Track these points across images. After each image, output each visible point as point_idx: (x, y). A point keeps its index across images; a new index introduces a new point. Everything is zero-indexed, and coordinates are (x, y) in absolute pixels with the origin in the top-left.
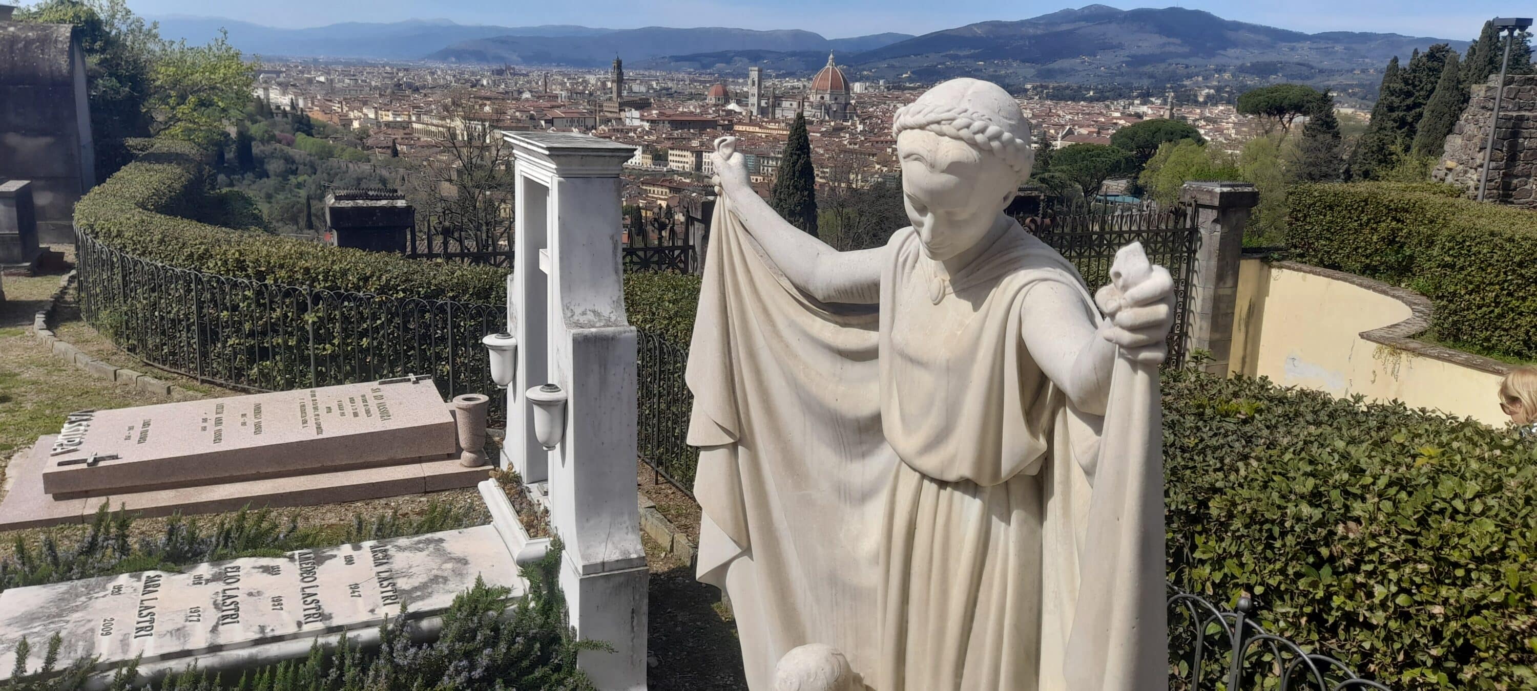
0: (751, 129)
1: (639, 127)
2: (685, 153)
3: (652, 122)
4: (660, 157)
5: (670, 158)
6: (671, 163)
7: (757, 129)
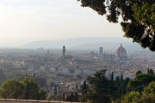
0: (98, 63)
1: (69, 63)
2: (79, 70)
3: (72, 61)
4: (72, 71)
5: (75, 71)
7: (100, 63)
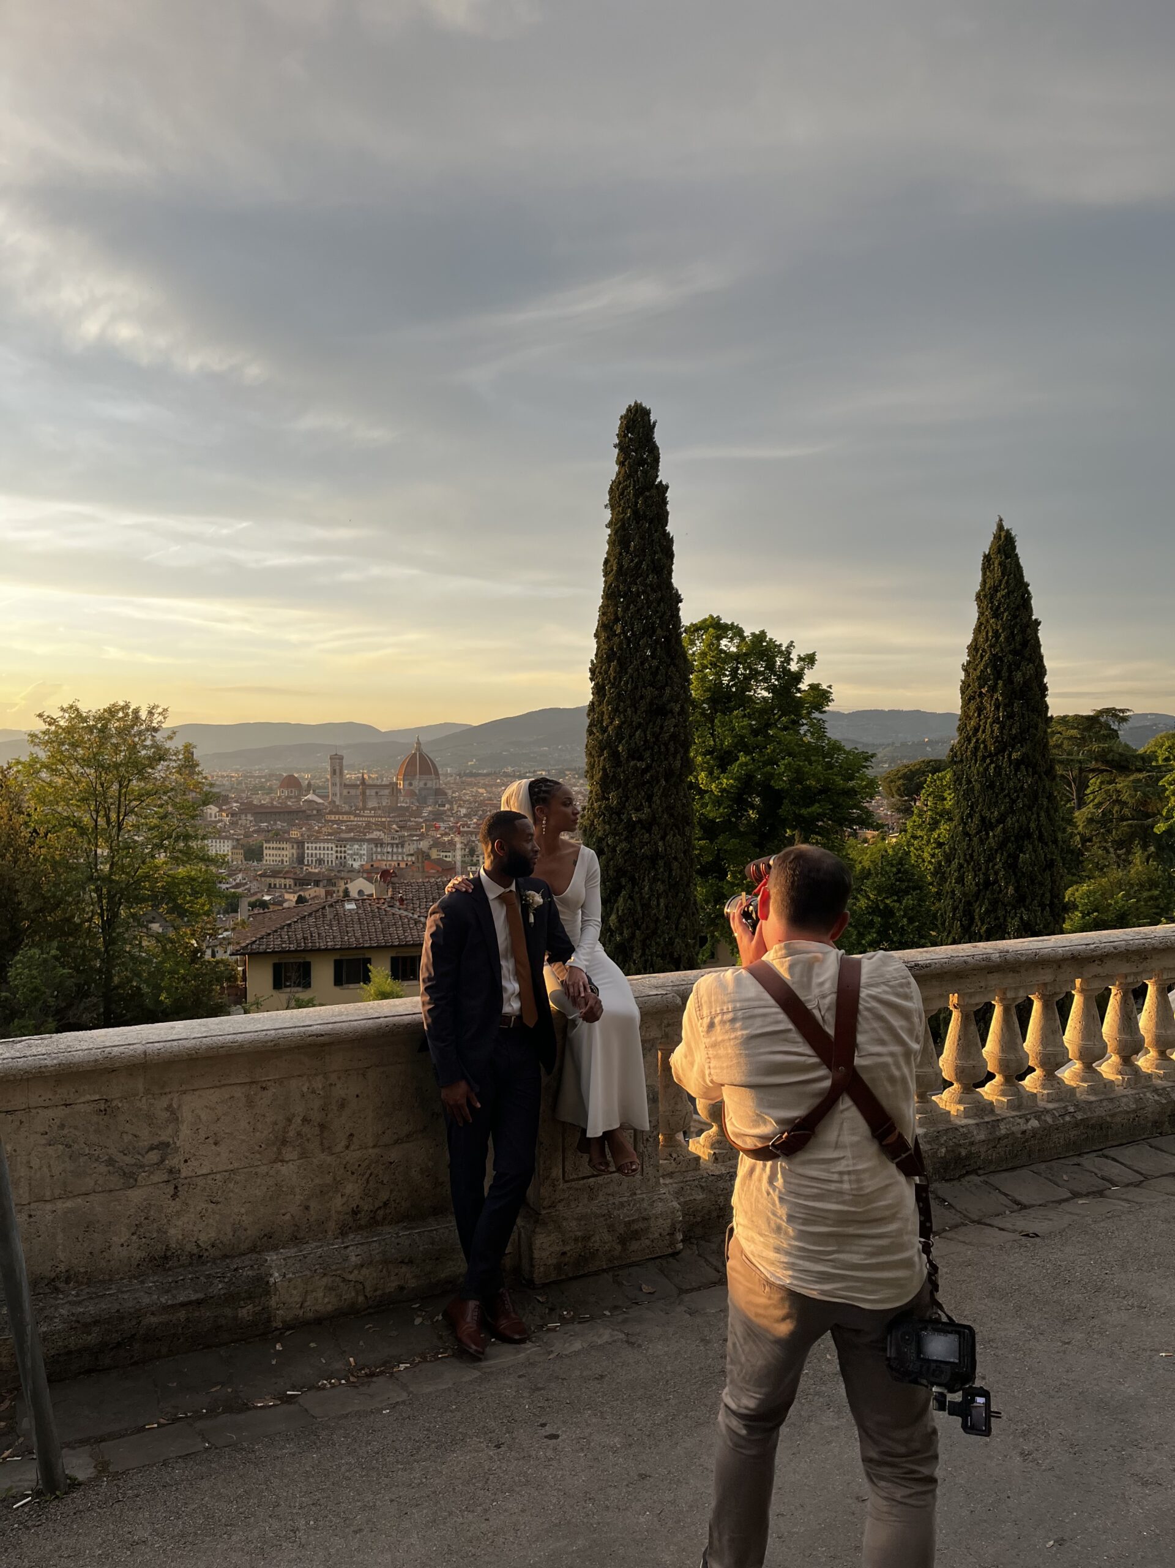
6: (268, 858)
